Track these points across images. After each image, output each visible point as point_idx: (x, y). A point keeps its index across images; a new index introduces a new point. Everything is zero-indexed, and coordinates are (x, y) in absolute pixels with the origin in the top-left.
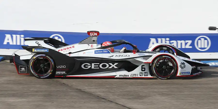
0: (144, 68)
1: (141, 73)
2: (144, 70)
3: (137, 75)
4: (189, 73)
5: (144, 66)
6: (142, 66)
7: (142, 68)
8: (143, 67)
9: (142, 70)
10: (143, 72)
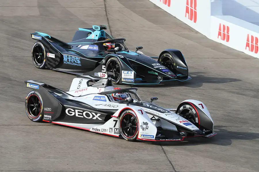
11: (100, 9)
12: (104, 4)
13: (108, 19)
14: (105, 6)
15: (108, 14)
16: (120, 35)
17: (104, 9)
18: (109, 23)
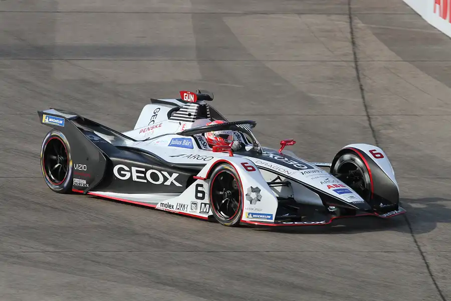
0: (203, 193)
1: (194, 204)
2: (203, 198)
3: (186, 206)
4: (269, 217)
5: (201, 186)
6: (198, 185)
7: (197, 191)
8: (200, 189)
9: (197, 197)
10: (199, 202)
11: (344, 64)
12: (351, 52)
13: (361, 86)
14: (355, 58)
15: (361, 76)
16: (390, 125)
17: (353, 64)
18: (363, 98)
